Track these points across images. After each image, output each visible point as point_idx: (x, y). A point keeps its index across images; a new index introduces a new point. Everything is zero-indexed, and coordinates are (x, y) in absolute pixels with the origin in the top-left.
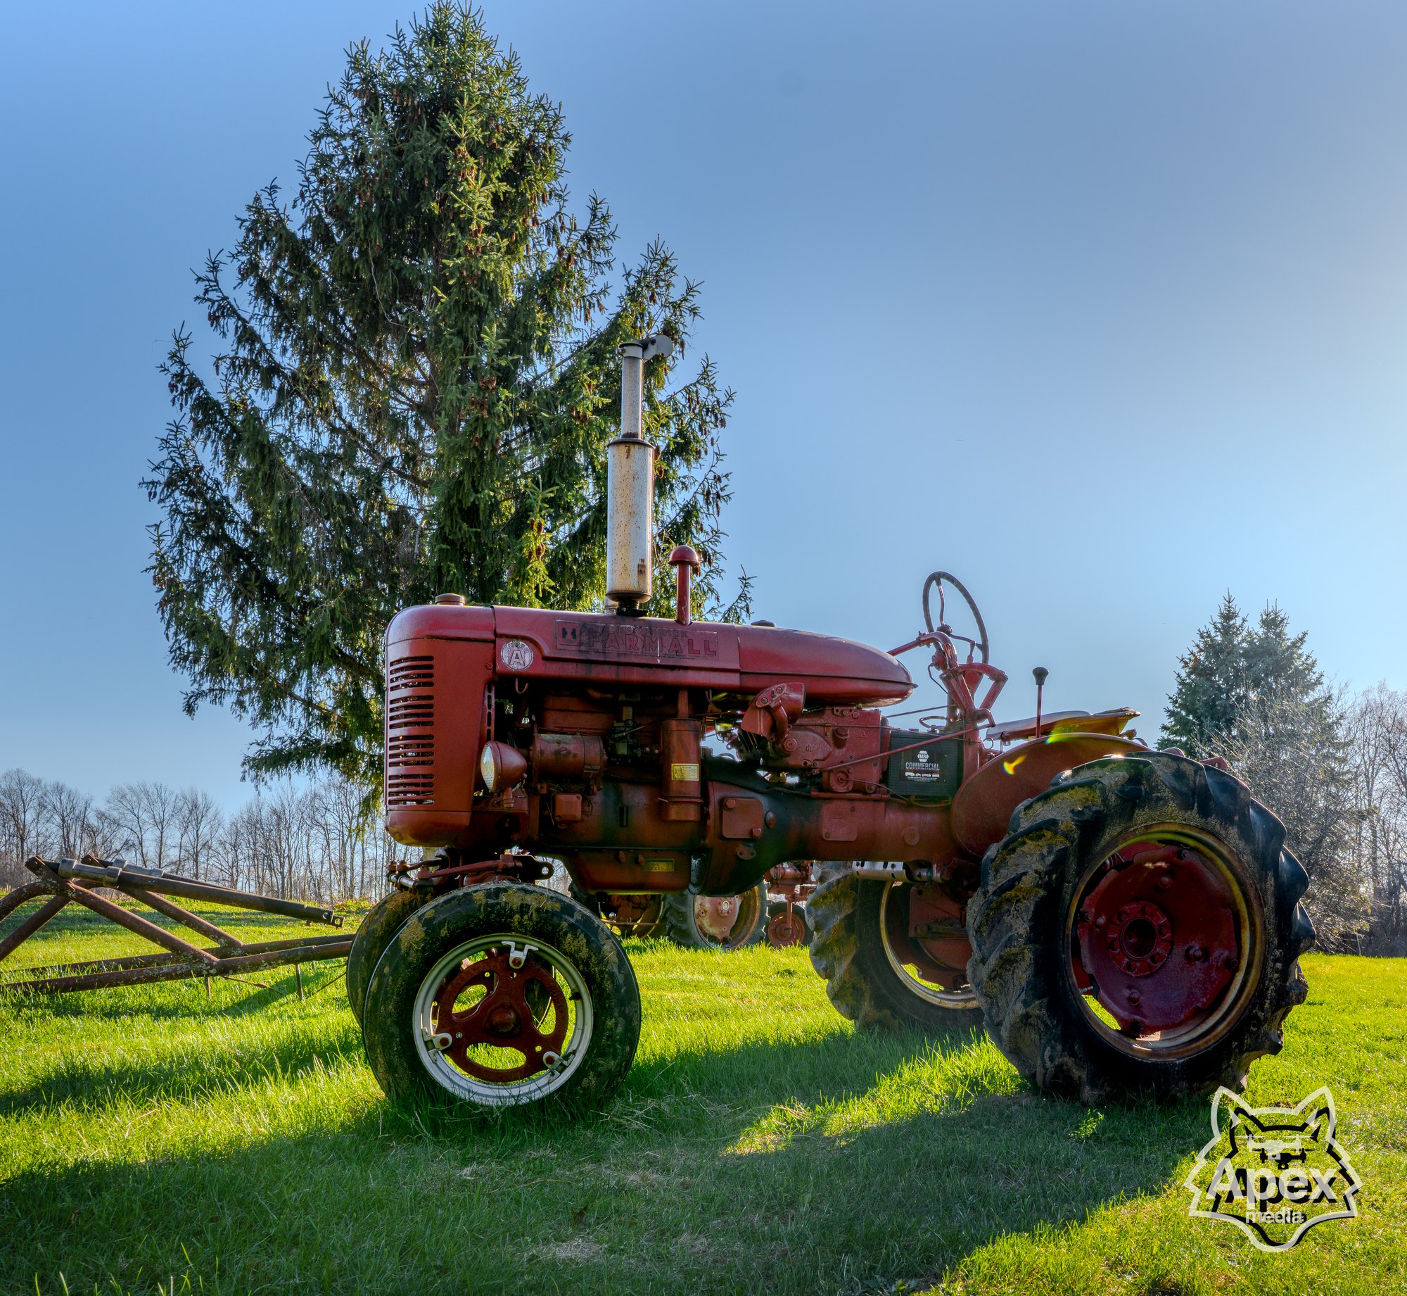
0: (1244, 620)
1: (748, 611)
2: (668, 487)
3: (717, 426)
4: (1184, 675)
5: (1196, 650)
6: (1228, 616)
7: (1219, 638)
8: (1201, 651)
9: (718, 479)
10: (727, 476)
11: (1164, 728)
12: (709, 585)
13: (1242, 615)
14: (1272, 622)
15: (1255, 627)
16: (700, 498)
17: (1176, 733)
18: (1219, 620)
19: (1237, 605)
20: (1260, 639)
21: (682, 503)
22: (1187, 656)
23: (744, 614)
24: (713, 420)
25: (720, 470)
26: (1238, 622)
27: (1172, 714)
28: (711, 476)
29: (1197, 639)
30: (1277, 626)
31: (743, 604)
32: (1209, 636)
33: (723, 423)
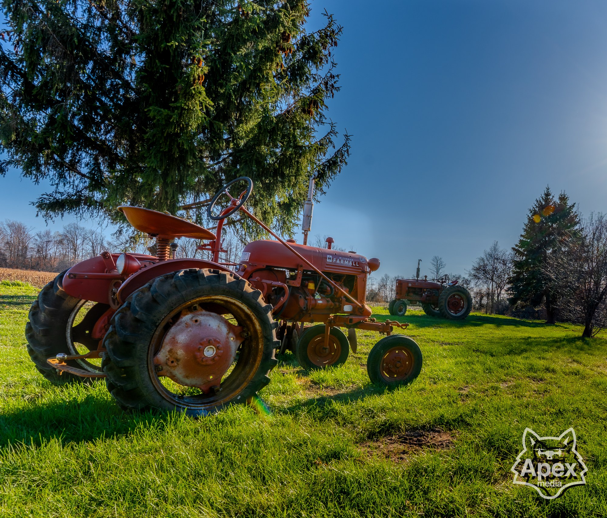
0: (553, 197)
1: (348, 153)
2: (305, 78)
3: (332, 45)
4: (530, 216)
5: (535, 207)
6: (547, 195)
7: (544, 203)
8: (537, 207)
9: (332, 77)
10: (338, 76)
11: (522, 236)
12: (329, 139)
13: (552, 195)
14: (563, 198)
15: (557, 200)
16: (323, 87)
17: (526, 238)
18: (544, 196)
19: (551, 191)
20: (559, 205)
21: (313, 88)
22: (532, 209)
23: (346, 154)
24: (330, 41)
25: (334, 72)
26: (551, 197)
27: (525, 230)
28: (329, 75)
29: (536, 203)
30: (565, 200)
31: (345, 149)
32: (540, 202)
33: (336, 44)
